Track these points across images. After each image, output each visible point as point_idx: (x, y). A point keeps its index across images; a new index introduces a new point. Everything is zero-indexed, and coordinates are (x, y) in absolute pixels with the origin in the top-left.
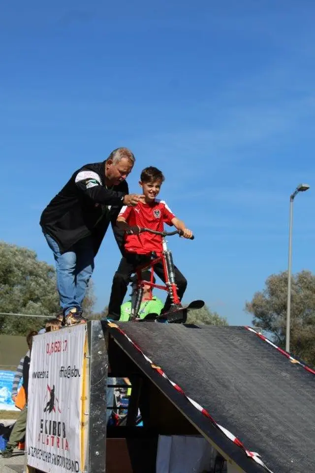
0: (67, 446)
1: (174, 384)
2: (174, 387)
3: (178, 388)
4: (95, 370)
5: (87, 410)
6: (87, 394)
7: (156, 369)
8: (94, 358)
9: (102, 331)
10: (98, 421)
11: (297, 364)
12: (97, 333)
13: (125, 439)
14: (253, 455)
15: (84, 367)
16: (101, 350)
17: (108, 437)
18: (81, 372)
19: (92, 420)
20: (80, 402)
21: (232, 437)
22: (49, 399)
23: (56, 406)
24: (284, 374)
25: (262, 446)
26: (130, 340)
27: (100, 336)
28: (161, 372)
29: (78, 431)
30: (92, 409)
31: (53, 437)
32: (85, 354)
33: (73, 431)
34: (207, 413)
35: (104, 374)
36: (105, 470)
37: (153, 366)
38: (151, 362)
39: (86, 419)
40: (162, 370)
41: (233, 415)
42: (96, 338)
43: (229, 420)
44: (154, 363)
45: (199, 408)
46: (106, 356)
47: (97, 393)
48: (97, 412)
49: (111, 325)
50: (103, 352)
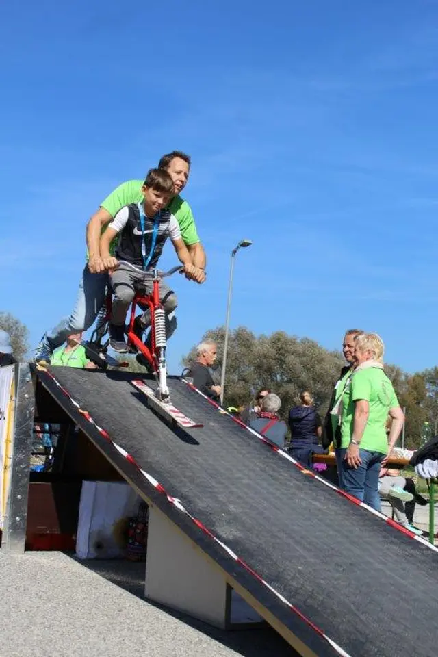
1: (100, 429)
2: (100, 433)
3: (104, 433)
4: (21, 411)
5: (11, 453)
6: (12, 437)
7: (83, 414)
8: (20, 401)
9: (30, 374)
10: (22, 464)
11: (225, 414)
12: (24, 375)
13: (50, 484)
14: (174, 501)
15: (10, 410)
16: (29, 393)
17: (31, 481)
18: (6, 415)
19: (16, 464)
20: (4, 445)
21: (154, 483)
24: (212, 424)
25: (184, 490)
26: (58, 384)
27: (27, 379)
28: (87, 416)
30: (15, 454)
32: (11, 397)
34: (130, 457)
35: (30, 418)
36: (26, 514)
37: (81, 411)
38: (79, 407)
39: (10, 462)
40: (89, 414)
41: (158, 461)
42: (23, 381)
43: (153, 466)
44: (81, 408)
45: (124, 453)
46: (33, 400)
47: (21, 437)
48: (21, 456)
49: (40, 368)
50: (30, 396)
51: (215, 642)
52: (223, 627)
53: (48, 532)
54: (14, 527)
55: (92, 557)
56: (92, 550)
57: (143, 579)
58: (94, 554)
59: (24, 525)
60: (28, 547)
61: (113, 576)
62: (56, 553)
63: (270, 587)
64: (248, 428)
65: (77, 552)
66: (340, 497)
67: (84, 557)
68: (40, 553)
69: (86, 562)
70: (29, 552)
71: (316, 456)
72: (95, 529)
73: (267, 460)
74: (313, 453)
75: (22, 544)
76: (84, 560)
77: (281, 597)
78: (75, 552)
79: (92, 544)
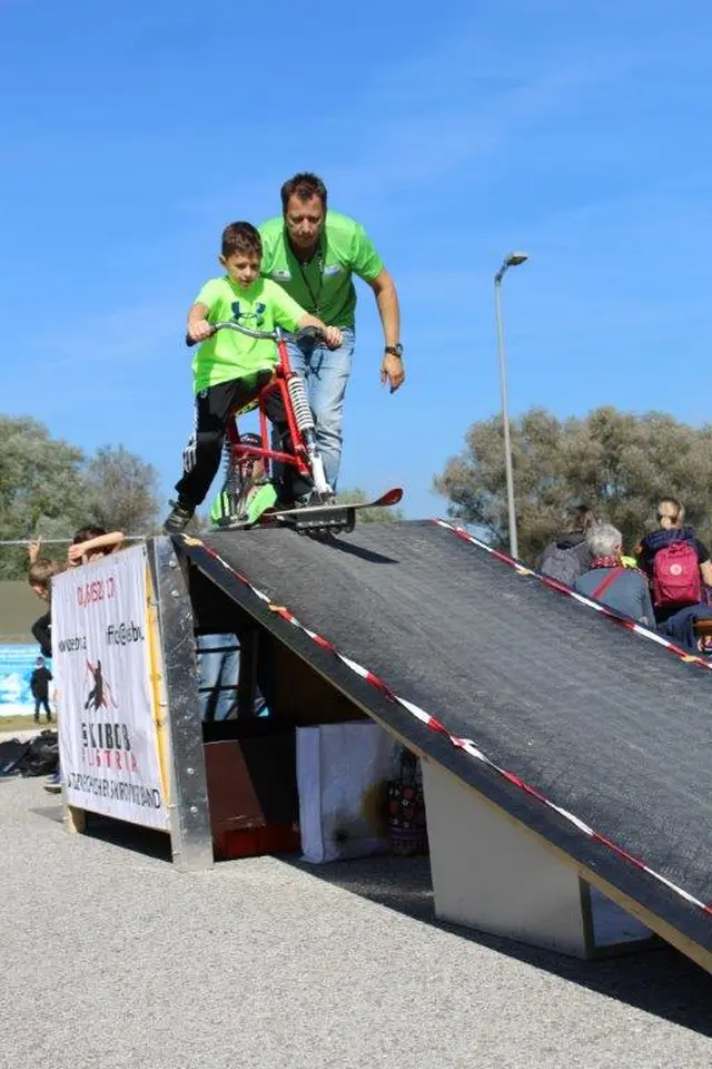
0: (134, 765)
1: (313, 635)
2: (312, 640)
3: (321, 641)
4: (169, 622)
5: (163, 697)
6: (161, 669)
7: (277, 612)
8: (166, 604)
9: (174, 554)
10: (185, 714)
11: (530, 575)
12: (165, 559)
13: (235, 741)
14: (464, 744)
15: (150, 622)
16: (177, 588)
17: (206, 739)
18: (145, 632)
19: (175, 715)
20: (150, 685)
21: (424, 717)
22: (92, 685)
23: (106, 695)
24: (508, 596)
25: (477, 724)
26: (226, 565)
27: (171, 563)
28: (286, 615)
29: (152, 735)
30: (172, 697)
31: (108, 752)
32: (149, 599)
33: (142, 738)
34: (373, 677)
35: (187, 631)
36: (206, 800)
37: (273, 608)
38: (269, 601)
39: (164, 713)
40: (289, 611)
41: (423, 677)
42: (165, 568)
43: (417, 686)
44: (275, 603)
45: (362, 672)
46: (187, 599)
47: (177, 666)
48: (182, 700)
49: (190, 541)
50: (179, 592)
51: (571, 985)
52: (583, 954)
53: (250, 825)
54: (189, 823)
55: (330, 858)
56: (331, 846)
57: (429, 885)
58: (334, 854)
59: (205, 818)
60: (221, 855)
61: (377, 890)
62: (267, 859)
63: (661, 878)
64: (573, 594)
65: (305, 852)
67: (319, 860)
68: (240, 862)
69: (320, 870)
70: (223, 864)
71: (700, 623)
72: (332, 807)
73: (616, 647)
74: (695, 620)
75: (208, 853)
76: (319, 865)
77: (682, 892)
78: (302, 854)
79: (328, 836)
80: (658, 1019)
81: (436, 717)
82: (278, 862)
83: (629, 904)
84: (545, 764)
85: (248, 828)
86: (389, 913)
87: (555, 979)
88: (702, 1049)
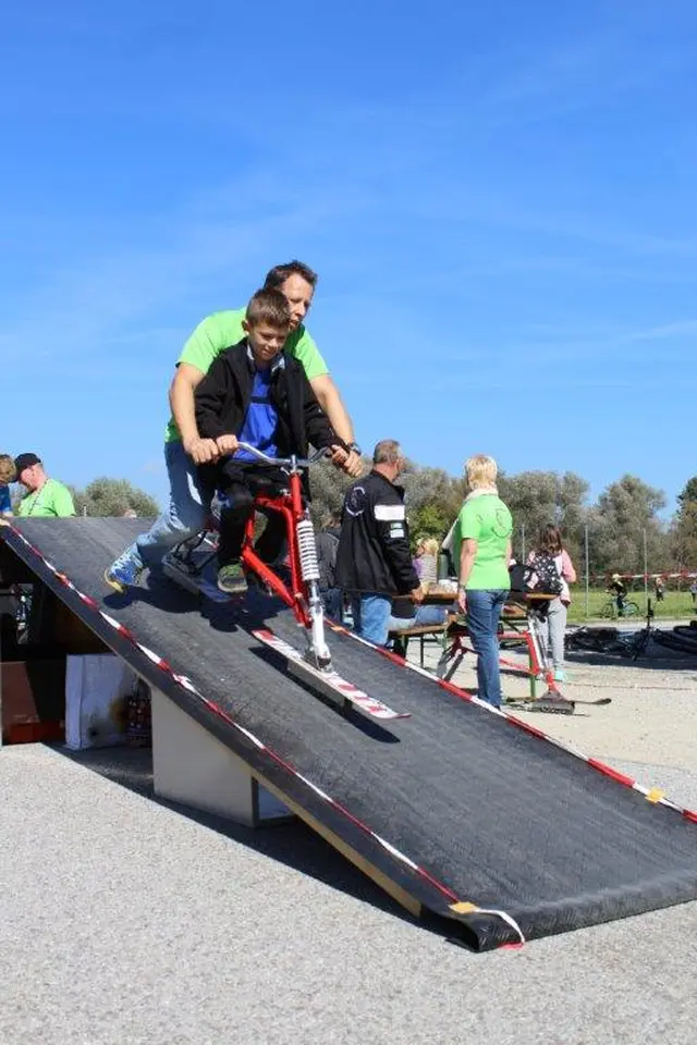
1: (83, 596)
2: (83, 600)
3: (89, 601)
7: (59, 578)
13: (24, 663)
14: (181, 680)
21: (156, 659)
25: (192, 667)
26: (26, 542)
28: (66, 581)
34: (123, 629)
37: (57, 575)
38: (53, 569)
40: (68, 578)
41: (156, 633)
43: (153, 638)
44: (58, 571)
45: (117, 625)
51: (241, 846)
53: (29, 721)
55: (84, 747)
56: (84, 737)
57: (152, 773)
58: (88, 743)
60: (7, 741)
61: (115, 772)
62: (39, 745)
63: (303, 779)
65: (67, 742)
66: (380, 657)
67: (77, 747)
68: (20, 746)
69: (77, 756)
70: (7, 747)
72: (89, 712)
76: (76, 751)
77: (318, 791)
78: (65, 743)
79: (84, 731)
80: (295, 871)
81: (164, 659)
82: (47, 749)
83: (282, 797)
84: (235, 698)
85: (29, 724)
86: (122, 789)
87: (230, 841)
88: (322, 893)
